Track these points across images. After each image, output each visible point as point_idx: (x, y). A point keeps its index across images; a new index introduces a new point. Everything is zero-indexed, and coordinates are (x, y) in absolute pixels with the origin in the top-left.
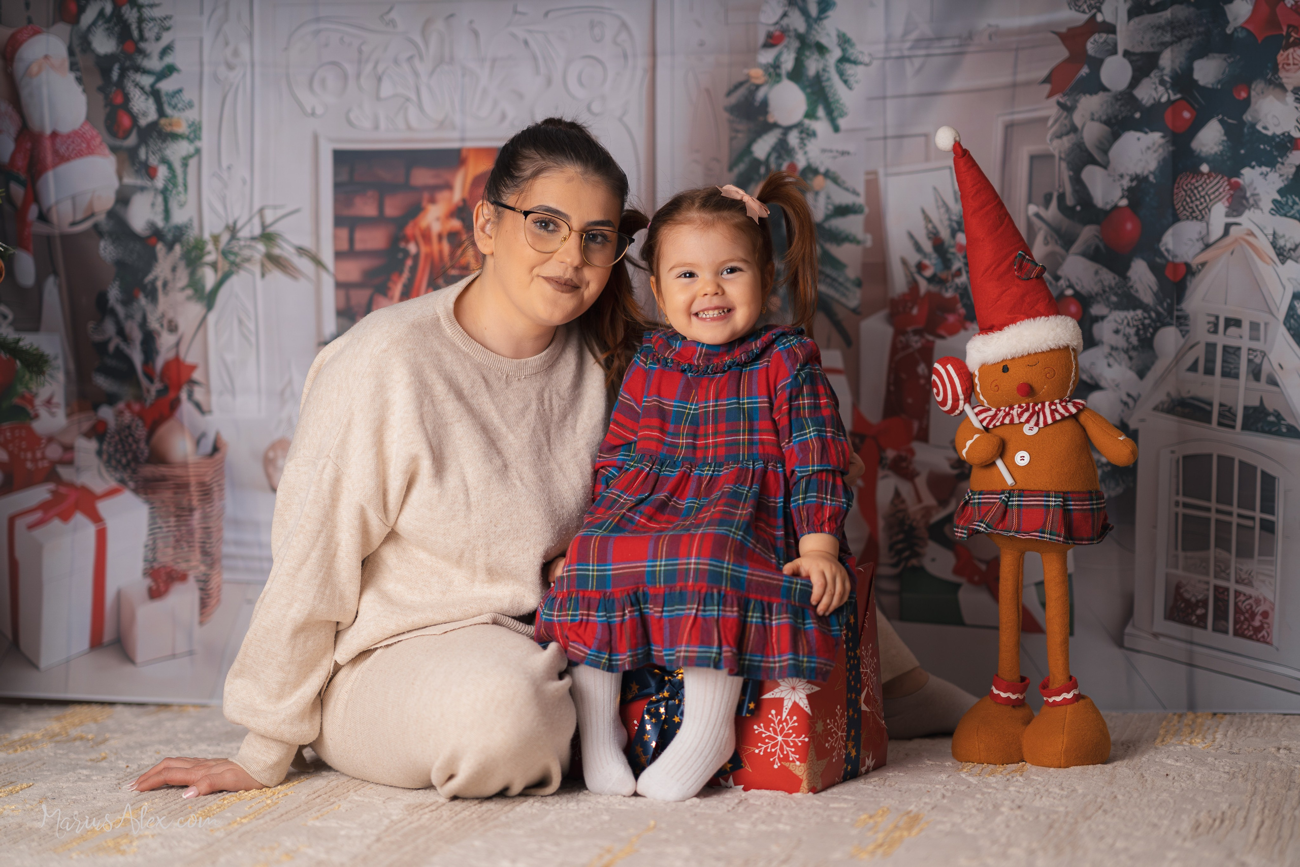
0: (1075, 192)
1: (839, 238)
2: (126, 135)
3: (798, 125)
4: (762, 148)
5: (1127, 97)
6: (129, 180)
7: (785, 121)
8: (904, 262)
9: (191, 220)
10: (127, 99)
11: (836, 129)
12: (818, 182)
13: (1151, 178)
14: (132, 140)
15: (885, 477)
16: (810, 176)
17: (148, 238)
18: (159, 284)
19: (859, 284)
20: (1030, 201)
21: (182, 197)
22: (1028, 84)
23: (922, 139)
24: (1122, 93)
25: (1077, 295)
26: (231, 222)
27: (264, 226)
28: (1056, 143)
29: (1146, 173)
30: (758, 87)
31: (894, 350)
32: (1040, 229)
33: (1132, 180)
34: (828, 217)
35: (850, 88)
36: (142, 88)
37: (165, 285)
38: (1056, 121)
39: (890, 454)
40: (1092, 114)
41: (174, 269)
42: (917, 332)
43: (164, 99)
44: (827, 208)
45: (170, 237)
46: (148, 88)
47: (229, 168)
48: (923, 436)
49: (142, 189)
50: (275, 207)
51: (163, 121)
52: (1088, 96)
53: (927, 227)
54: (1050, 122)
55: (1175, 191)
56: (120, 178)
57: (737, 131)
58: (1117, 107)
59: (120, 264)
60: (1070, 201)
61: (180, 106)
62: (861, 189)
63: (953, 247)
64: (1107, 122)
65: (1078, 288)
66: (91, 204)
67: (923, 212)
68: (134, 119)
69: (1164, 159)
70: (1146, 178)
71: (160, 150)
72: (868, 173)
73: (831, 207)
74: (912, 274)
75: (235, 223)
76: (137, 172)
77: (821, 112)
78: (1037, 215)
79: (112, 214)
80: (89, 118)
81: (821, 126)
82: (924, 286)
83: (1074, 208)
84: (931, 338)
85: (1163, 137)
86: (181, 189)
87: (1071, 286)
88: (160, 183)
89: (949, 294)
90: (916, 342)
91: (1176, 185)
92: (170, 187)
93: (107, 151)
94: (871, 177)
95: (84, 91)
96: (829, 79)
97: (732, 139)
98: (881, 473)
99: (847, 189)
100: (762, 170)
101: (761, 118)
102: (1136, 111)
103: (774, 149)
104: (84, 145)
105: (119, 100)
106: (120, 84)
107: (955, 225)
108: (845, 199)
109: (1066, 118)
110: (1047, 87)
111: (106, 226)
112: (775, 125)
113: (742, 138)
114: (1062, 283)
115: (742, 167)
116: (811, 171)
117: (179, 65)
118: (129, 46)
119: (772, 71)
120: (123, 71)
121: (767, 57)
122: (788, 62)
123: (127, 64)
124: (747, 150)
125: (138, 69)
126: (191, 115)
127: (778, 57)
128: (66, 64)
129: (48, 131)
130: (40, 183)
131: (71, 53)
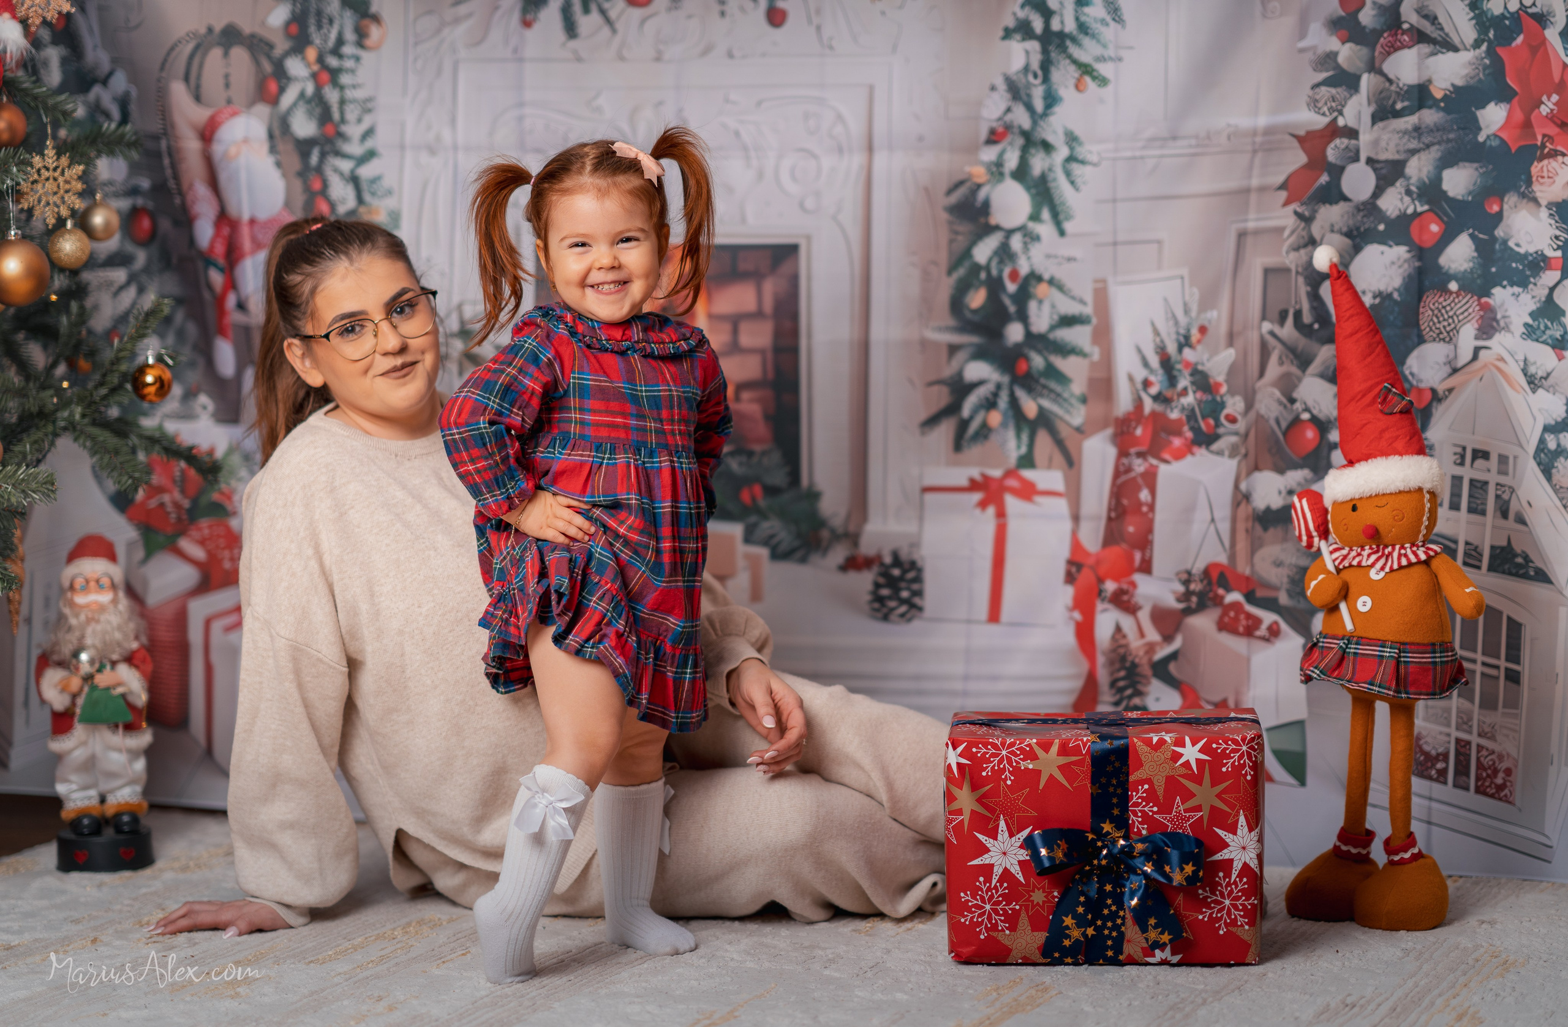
0: (1313, 309)
1: (1065, 350)
3: (1022, 228)
4: (983, 252)
5: (1370, 208)
7: (1008, 223)
8: (1131, 379)
10: (325, 185)
11: (1062, 233)
12: (1042, 289)
13: (1396, 296)
15: (1105, 610)
16: (1033, 282)
19: (1084, 400)
20: (1264, 318)
22: (1262, 189)
23: (1155, 246)
24: (1364, 203)
25: (1315, 420)
27: (462, 322)
28: (1293, 255)
29: (1390, 290)
30: (979, 186)
31: (1117, 474)
32: (1274, 348)
33: (1375, 297)
34: (1053, 328)
35: (1077, 189)
36: (341, 174)
38: (1293, 232)
39: (1110, 586)
40: (1332, 226)
42: (1140, 455)
43: (364, 186)
44: (1051, 317)
46: (347, 175)
48: (1146, 568)
51: (362, 210)
52: (1328, 206)
53: (1154, 341)
54: (1287, 233)
55: (1421, 310)
57: (956, 233)
58: (1359, 218)
60: (1307, 318)
61: (379, 193)
62: (1089, 298)
63: (1179, 362)
64: (1349, 234)
65: (1315, 412)
67: (1153, 324)
68: (332, 205)
69: (1410, 276)
70: (1389, 296)
72: (1096, 281)
73: (1056, 317)
74: (1137, 391)
77: (1046, 214)
78: (1272, 333)
81: (1045, 229)
82: (1149, 405)
83: (1311, 326)
84: (1154, 462)
85: (1409, 251)
87: (1307, 409)
89: (1174, 415)
90: (1139, 466)
91: (1422, 304)
94: (1100, 285)
96: (1055, 180)
97: (951, 241)
98: (1100, 606)
99: (1073, 298)
100: (983, 275)
101: (982, 220)
102: (1380, 223)
103: (996, 253)
105: (317, 186)
106: (319, 170)
107: (1182, 339)
108: (1070, 308)
109: (1304, 229)
110: (1283, 195)
112: (997, 228)
113: (962, 241)
114: (1298, 406)
115: (961, 272)
116: (1035, 277)
117: (381, 149)
118: (329, 129)
119: (994, 169)
120: (323, 156)
121: (989, 154)
122: (1012, 160)
123: (327, 148)
124: (967, 254)
125: (339, 154)
126: (390, 203)
127: (1001, 155)
128: (265, 147)
129: (246, 217)
130: (238, 271)
131: (271, 136)
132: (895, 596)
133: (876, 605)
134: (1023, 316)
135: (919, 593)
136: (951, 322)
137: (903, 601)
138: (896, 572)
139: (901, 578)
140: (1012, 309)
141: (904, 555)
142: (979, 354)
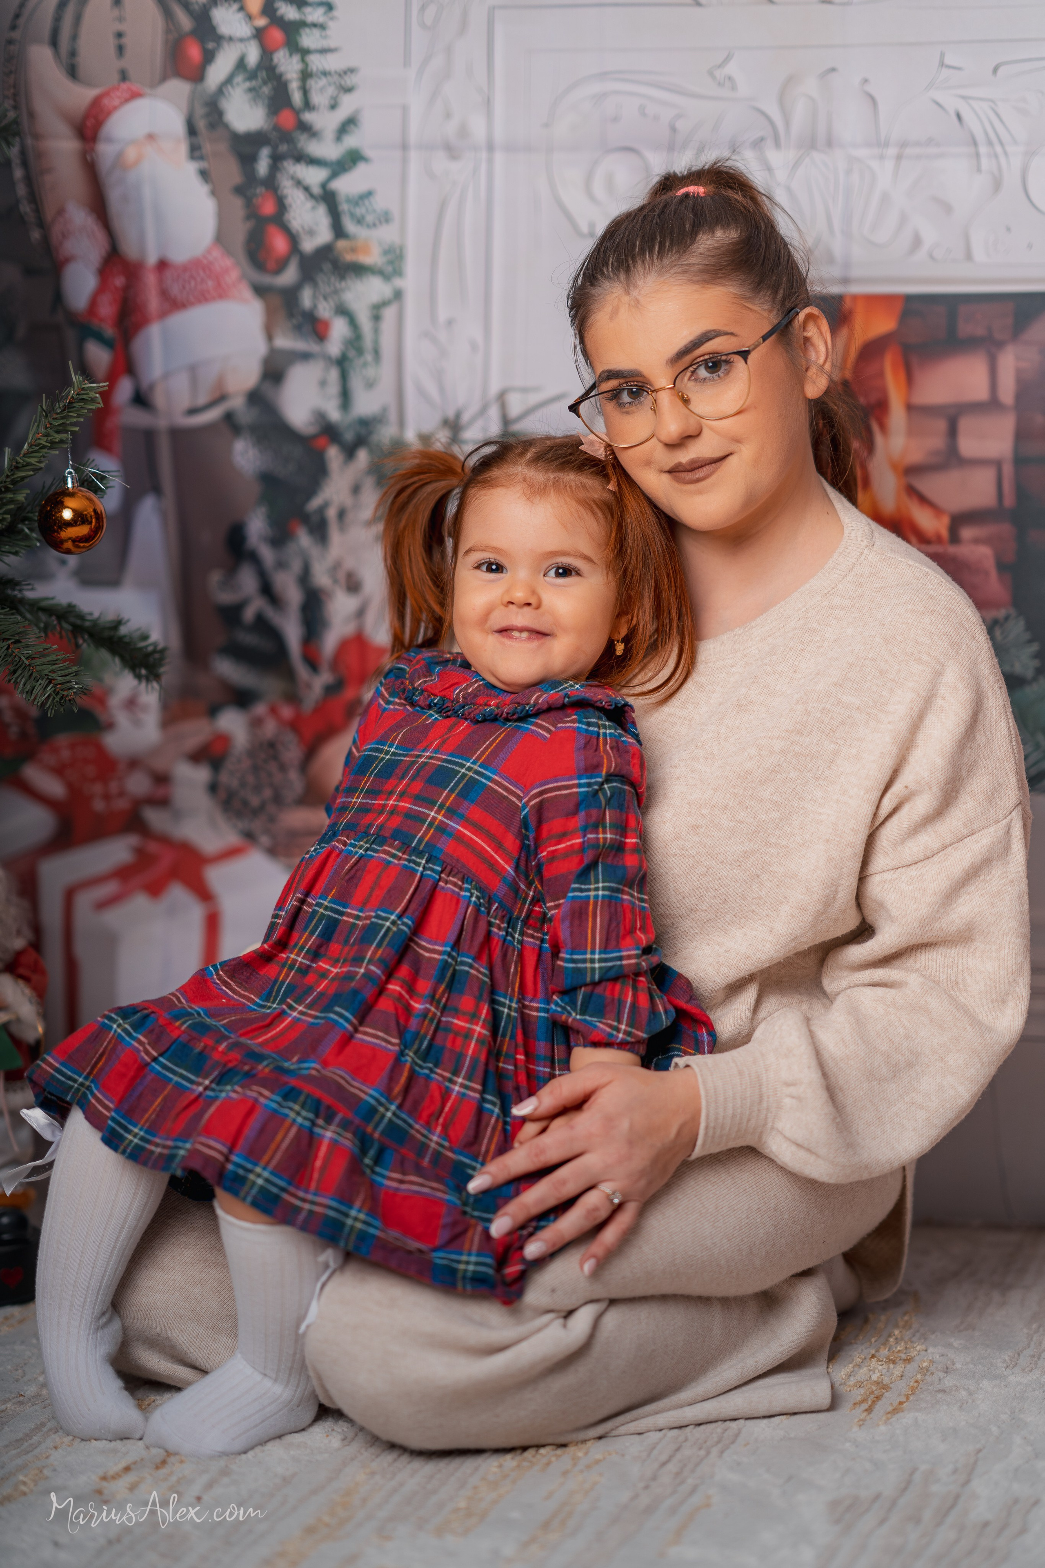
2: (281, 267)
6: (285, 342)
9: (385, 410)
10: (282, 206)
14: (289, 276)
17: (314, 437)
18: (331, 513)
21: (370, 372)
26: (451, 414)
27: (506, 421)
36: (307, 189)
37: (342, 514)
41: (356, 489)
43: (344, 207)
45: (349, 436)
46: (316, 190)
47: (450, 323)
49: (305, 357)
50: (525, 390)
51: (341, 244)
56: (270, 337)
59: (268, 479)
61: (369, 218)
66: (220, 382)
68: (293, 240)
71: (336, 292)
75: (458, 416)
76: (298, 329)
79: (255, 397)
80: (220, 238)
86: (369, 357)
88: (334, 346)
92: (352, 353)
93: (247, 293)
95: (213, 193)
104: (210, 283)
105: (268, 208)
106: (271, 183)
111: (246, 416)
117: (368, 152)
118: (286, 119)
120: (276, 160)
123: (283, 148)
125: (301, 158)
126: (387, 234)
128: (183, 148)
129: (152, 259)
130: (137, 344)
131: (192, 130)
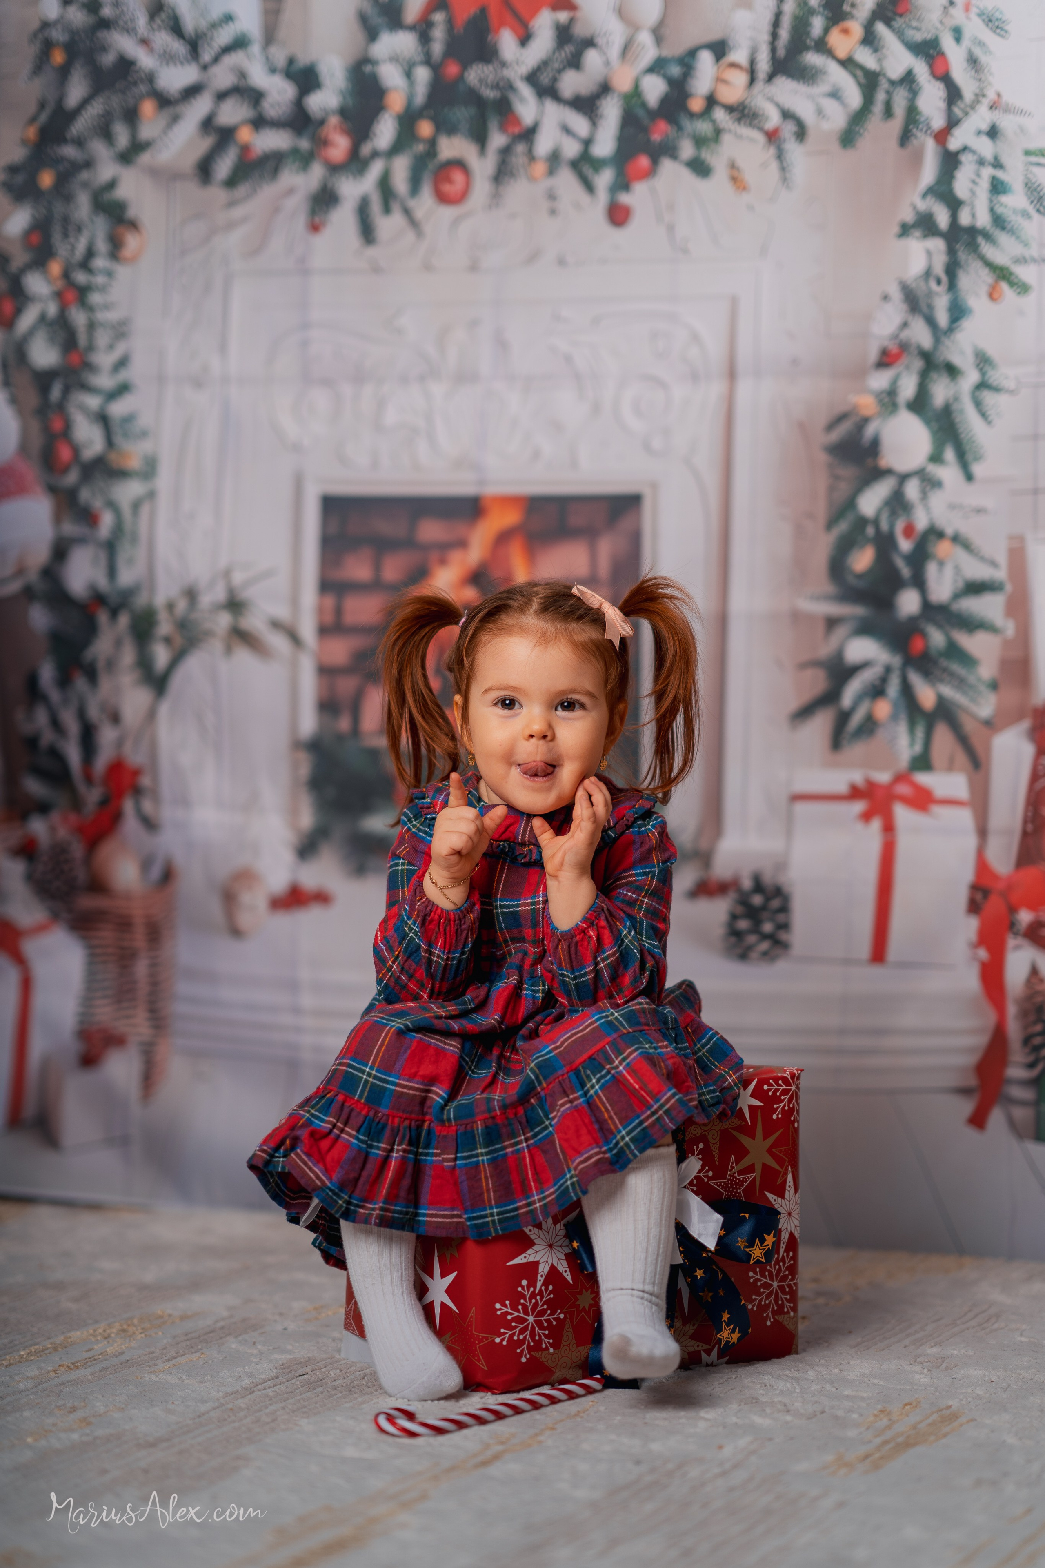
1: (972, 625)
2: (65, 471)
3: (920, 473)
4: (871, 502)
6: (68, 529)
7: (903, 466)
9: (139, 582)
10: (68, 425)
11: (970, 478)
12: (943, 548)
14: (71, 478)
15: (1018, 947)
16: (933, 539)
17: (88, 604)
18: (101, 663)
19: (994, 686)
21: (130, 552)
26: (189, 585)
27: (230, 591)
30: (866, 420)
31: (1034, 776)
34: (957, 597)
35: (989, 423)
36: (88, 412)
37: (108, 664)
39: (1025, 916)
41: (119, 644)
43: (115, 426)
44: (955, 583)
45: (114, 602)
46: (95, 413)
47: (191, 515)
49: (82, 541)
50: (245, 566)
51: (113, 454)
57: (838, 478)
59: (55, 636)
61: (134, 435)
62: (1003, 558)
66: (21, 557)
68: (76, 450)
71: (107, 490)
72: (1012, 538)
73: (961, 584)
75: (193, 587)
76: (76, 519)
77: (949, 454)
79: (46, 573)
81: (949, 473)
86: (129, 542)
88: (103, 533)
92: (116, 538)
93: (42, 491)
94: (1016, 544)
96: (962, 411)
97: (831, 489)
99: (983, 559)
100: (870, 531)
101: (871, 462)
103: (887, 503)
105: (57, 426)
106: (62, 407)
108: (979, 571)
111: (40, 587)
112: (889, 472)
113: (844, 489)
115: (843, 527)
116: (935, 533)
117: (136, 382)
118: (74, 358)
119: (886, 400)
120: (67, 390)
121: (880, 381)
122: (908, 388)
123: (72, 381)
124: (850, 504)
125: (86, 387)
126: (147, 446)
127: (894, 382)
132: (756, 928)
133: (733, 939)
134: (919, 582)
135: (785, 926)
136: (829, 588)
137: (765, 937)
138: (757, 900)
139: (764, 908)
140: (906, 571)
141: (768, 879)
142: (865, 629)
